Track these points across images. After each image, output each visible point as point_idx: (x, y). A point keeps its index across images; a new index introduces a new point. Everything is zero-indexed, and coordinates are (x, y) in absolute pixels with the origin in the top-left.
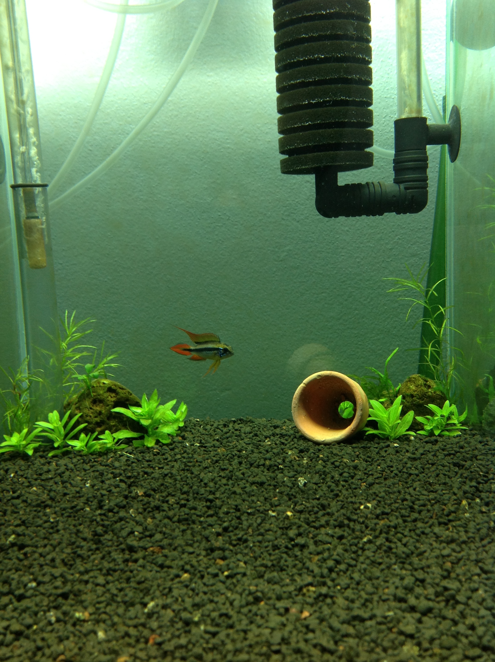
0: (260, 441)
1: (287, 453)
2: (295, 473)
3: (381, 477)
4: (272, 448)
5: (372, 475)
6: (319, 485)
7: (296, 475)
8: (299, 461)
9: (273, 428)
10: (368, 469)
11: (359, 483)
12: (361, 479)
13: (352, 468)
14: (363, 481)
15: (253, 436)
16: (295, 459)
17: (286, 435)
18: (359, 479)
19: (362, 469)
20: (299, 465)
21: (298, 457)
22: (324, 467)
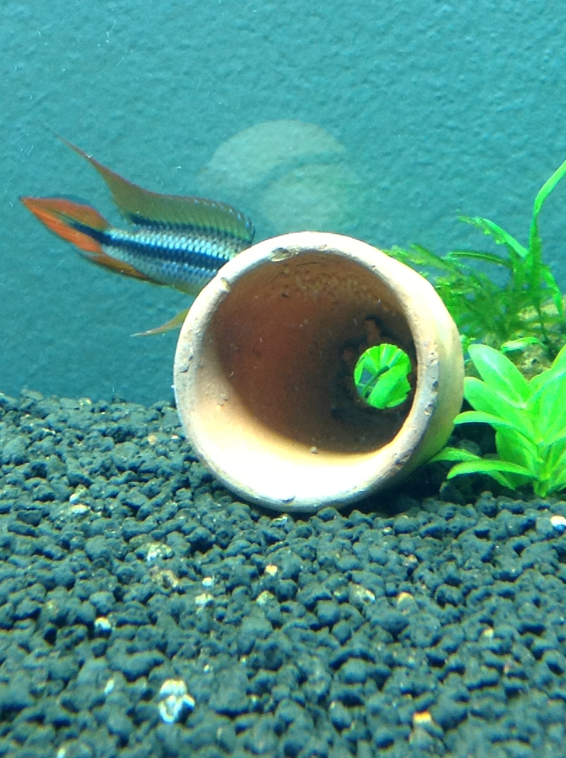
0: (49, 498)
1: (141, 557)
2: (157, 655)
3: (493, 684)
4: (87, 534)
5: (460, 670)
6: (242, 720)
7: (157, 663)
8: (181, 592)
9: (109, 440)
10: (447, 642)
11: (403, 714)
12: (414, 693)
13: (383, 634)
14: (421, 700)
15: (27, 476)
16: (166, 584)
17: (154, 472)
18: (404, 692)
19: (420, 637)
20: (176, 615)
21: (181, 575)
22: (276, 624)
